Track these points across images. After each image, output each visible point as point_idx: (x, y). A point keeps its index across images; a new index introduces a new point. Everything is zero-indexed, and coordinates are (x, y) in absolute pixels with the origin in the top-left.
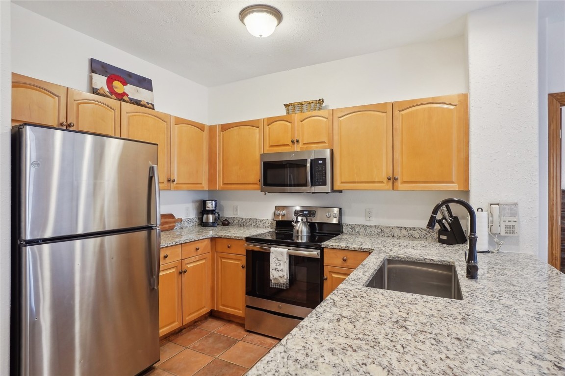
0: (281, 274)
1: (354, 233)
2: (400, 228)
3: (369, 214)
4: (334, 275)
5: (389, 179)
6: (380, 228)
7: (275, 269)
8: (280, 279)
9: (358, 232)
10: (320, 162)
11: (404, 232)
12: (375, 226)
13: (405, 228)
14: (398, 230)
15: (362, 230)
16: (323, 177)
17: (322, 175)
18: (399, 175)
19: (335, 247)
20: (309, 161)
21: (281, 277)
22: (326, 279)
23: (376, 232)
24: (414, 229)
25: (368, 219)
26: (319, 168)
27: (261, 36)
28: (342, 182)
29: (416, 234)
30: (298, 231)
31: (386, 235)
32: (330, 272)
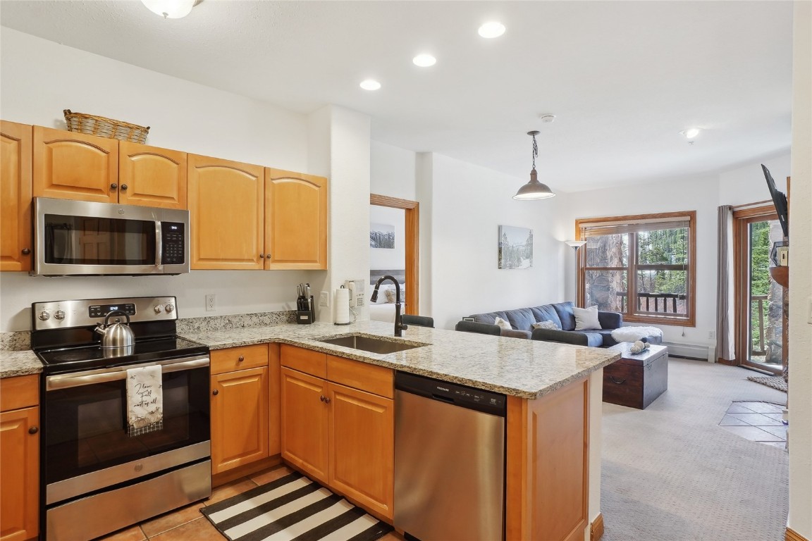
0: (152, 408)
1: (192, 330)
2: (250, 315)
3: (209, 302)
4: (225, 385)
5: (261, 257)
6: (227, 318)
7: (141, 405)
8: (149, 417)
9: (198, 328)
10: (173, 228)
11: (255, 319)
12: (221, 317)
13: (256, 315)
14: (248, 318)
15: (204, 324)
16: (178, 251)
17: (178, 247)
18: (269, 252)
19: (228, 346)
20: (158, 224)
21: (152, 413)
22: (216, 393)
23: (223, 324)
24: (264, 315)
25: (209, 308)
26: (172, 237)
27: (165, 14)
28: (200, 259)
29: (267, 320)
30: (114, 341)
31: (234, 326)
32: (219, 382)
